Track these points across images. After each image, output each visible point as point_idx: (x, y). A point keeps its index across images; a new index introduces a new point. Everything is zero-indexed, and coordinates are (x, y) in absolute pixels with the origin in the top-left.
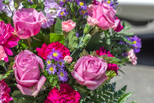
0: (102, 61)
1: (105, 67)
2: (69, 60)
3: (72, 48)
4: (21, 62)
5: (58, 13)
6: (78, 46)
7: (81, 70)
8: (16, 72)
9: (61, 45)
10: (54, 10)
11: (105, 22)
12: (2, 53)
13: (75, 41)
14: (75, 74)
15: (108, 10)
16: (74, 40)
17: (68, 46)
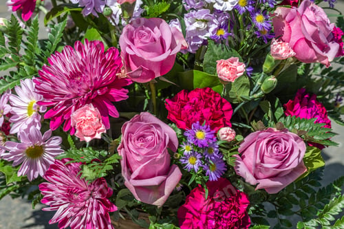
0: (296, 139)
1: (300, 152)
2: (228, 138)
3: (239, 97)
4: (133, 142)
5: (211, 30)
6: (249, 95)
7: (251, 157)
8: (123, 163)
9: (215, 96)
10: (203, 24)
11: (308, 50)
12: (96, 124)
13: (243, 85)
14: (238, 167)
15: (316, 28)
16: (242, 83)
17: (230, 94)
